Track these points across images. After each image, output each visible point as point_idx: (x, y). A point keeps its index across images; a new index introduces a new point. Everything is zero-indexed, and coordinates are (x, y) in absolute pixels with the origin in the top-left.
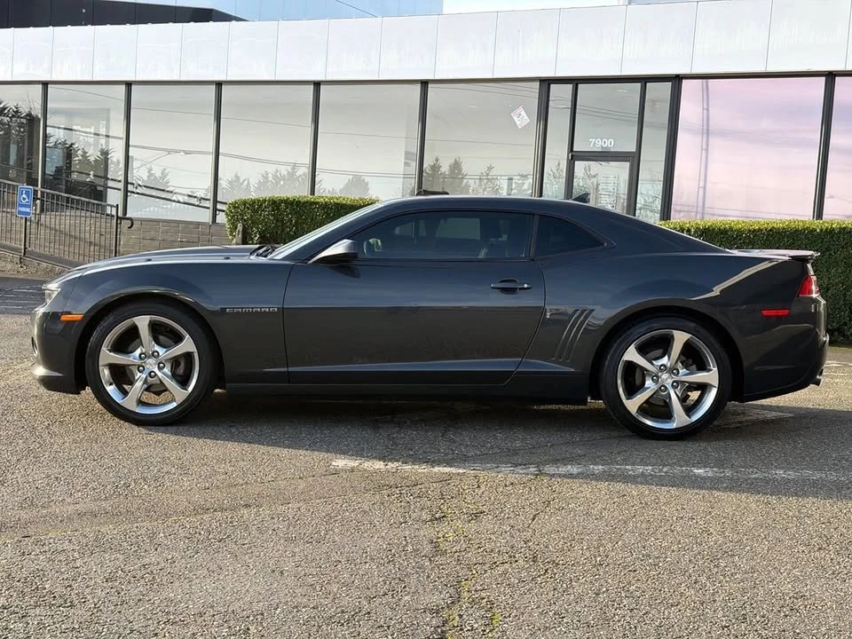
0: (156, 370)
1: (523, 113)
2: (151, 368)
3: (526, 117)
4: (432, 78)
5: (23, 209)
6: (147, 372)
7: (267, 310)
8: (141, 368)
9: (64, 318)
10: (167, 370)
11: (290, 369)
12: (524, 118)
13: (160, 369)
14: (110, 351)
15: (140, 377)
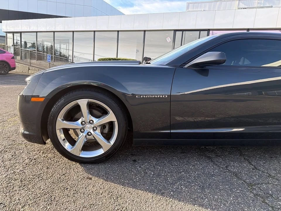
0: (92, 131)
1: (169, 38)
2: (89, 130)
3: (170, 39)
4: (147, 30)
5: (49, 60)
6: (86, 132)
7: (161, 96)
8: (82, 130)
9: (33, 99)
10: (98, 131)
11: (172, 131)
12: (169, 40)
13: (94, 130)
14: (63, 120)
15: (82, 136)
